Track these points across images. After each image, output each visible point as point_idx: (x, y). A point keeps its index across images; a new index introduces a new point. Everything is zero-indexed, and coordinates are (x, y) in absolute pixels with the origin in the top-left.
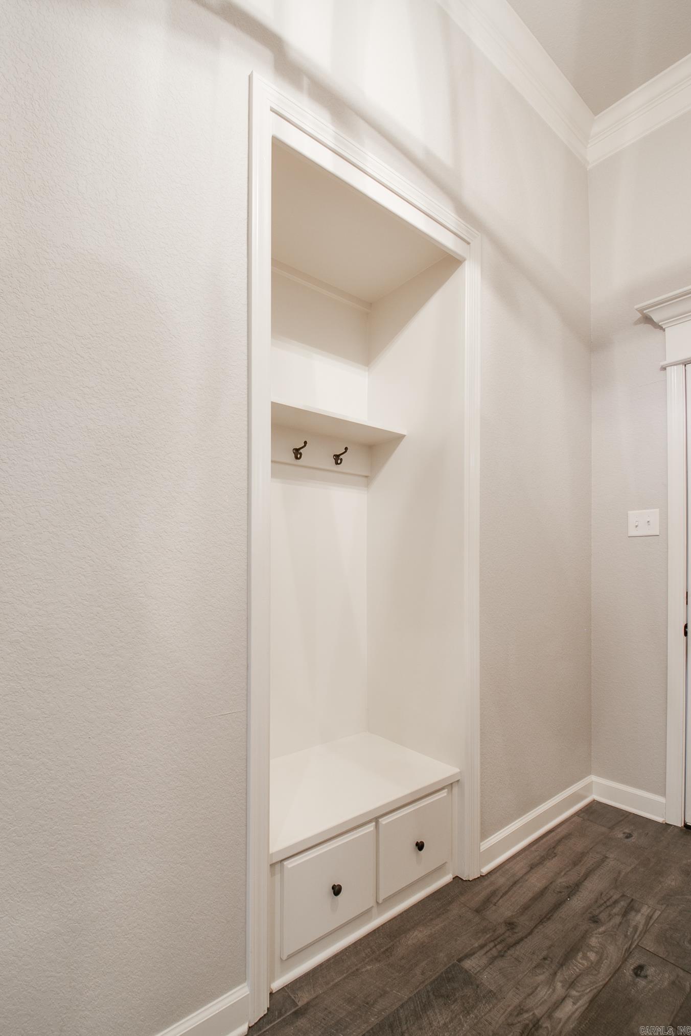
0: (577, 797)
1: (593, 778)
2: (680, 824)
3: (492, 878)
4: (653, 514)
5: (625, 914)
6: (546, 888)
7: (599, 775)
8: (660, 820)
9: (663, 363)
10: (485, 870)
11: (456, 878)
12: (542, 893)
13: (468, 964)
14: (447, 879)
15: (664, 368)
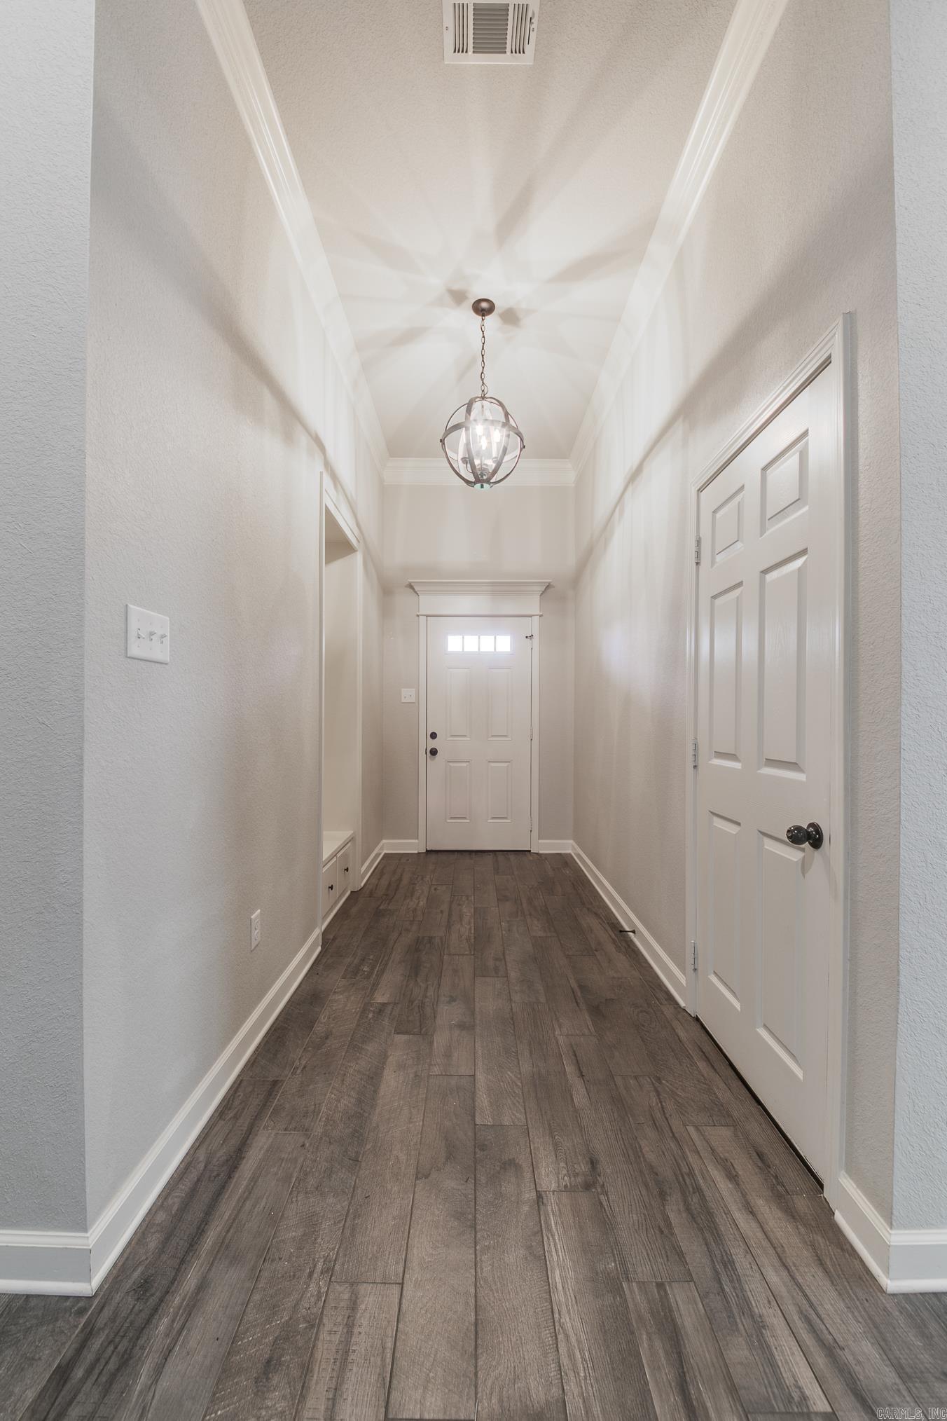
0: (378, 855)
1: (384, 841)
2: (424, 851)
3: (367, 887)
4: (412, 691)
5: (422, 879)
6: (390, 883)
7: (385, 839)
8: (416, 852)
9: (418, 614)
10: (362, 884)
11: (352, 892)
12: (389, 884)
13: (381, 908)
14: (349, 892)
15: (418, 616)
